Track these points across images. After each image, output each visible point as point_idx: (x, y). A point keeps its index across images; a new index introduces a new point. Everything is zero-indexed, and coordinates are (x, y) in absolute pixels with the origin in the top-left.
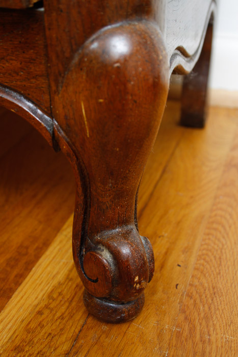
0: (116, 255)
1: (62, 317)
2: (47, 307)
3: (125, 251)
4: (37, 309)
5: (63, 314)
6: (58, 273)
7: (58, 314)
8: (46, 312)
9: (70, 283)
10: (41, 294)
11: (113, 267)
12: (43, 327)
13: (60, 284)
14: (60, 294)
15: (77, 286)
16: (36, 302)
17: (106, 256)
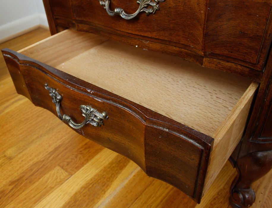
0: (244, 197)
1: (221, 203)
2: (217, 197)
3: (247, 196)
4: (214, 197)
5: (222, 201)
6: (221, 185)
7: (220, 201)
8: (217, 199)
9: (224, 190)
10: (216, 192)
11: (242, 200)
12: (215, 204)
13: (221, 190)
14: (221, 194)
15: (227, 192)
16: (214, 195)
17: (241, 196)
